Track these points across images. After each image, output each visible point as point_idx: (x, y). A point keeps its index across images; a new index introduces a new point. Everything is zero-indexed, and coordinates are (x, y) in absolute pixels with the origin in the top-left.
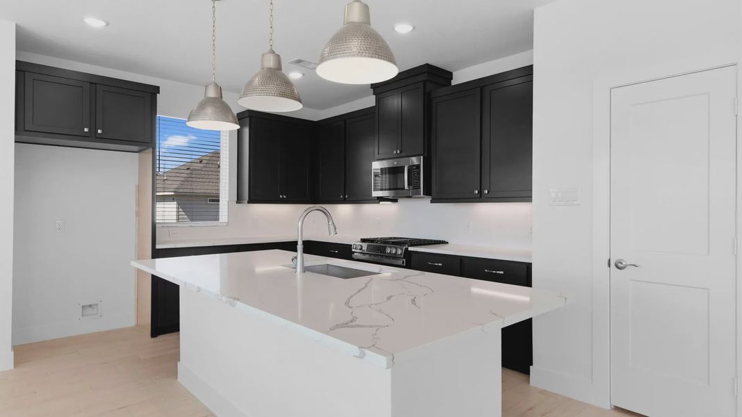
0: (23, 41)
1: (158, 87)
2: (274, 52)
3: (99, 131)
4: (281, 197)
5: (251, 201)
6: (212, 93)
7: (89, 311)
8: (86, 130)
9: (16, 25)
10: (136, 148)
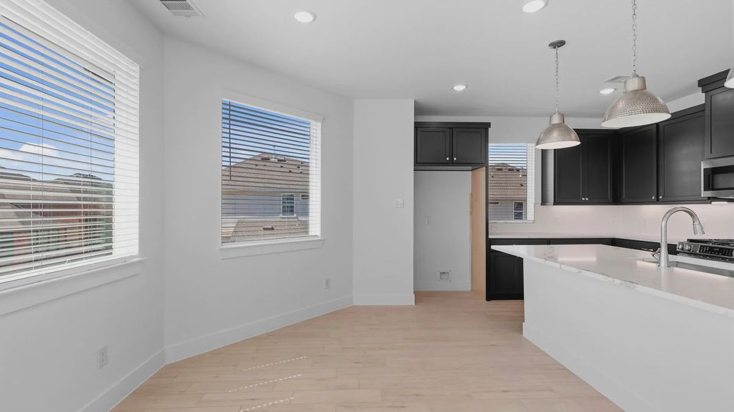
0: (419, 110)
1: (490, 123)
2: (638, 76)
3: (455, 159)
4: (583, 199)
5: (556, 203)
6: (556, 120)
7: (444, 276)
8: (448, 159)
9: (415, 101)
10: (470, 168)
